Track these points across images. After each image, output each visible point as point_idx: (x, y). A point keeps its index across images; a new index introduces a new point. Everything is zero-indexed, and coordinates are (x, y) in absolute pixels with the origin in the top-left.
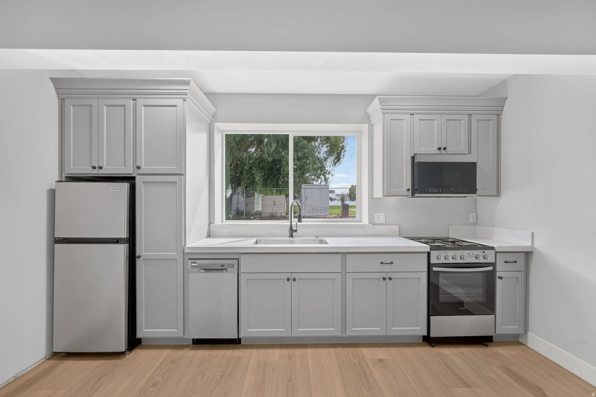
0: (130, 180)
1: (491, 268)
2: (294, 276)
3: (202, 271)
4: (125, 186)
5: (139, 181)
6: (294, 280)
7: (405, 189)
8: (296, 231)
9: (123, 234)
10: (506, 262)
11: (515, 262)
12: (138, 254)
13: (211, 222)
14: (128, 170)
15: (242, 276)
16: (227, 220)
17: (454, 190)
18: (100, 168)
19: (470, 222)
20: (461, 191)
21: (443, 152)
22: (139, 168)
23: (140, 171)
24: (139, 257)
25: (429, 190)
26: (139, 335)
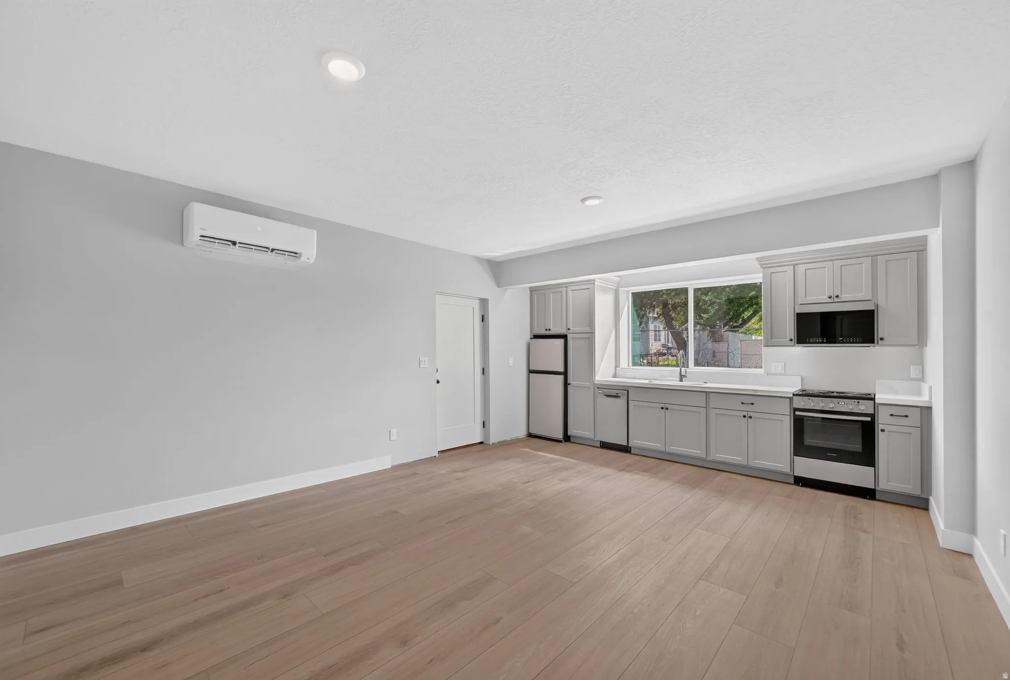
0: (564, 337)
1: (869, 419)
2: (667, 406)
3: (604, 396)
4: (562, 341)
5: (569, 337)
6: (667, 409)
7: (788, 339)
8: (685, 376)
9: (562, 369)
10: (892, 415)
11: (906, 416)
12: (568, 382)
13: (617, 365)
14: (563, 331)
15: (630, 402)
16: (634, 366)
17: (843, 340)
18: (549, 330)
19: (911, 376)
20: (853, 340)
21: (836, 300)
22: (569, 329)
23: (570, 331)
24: (569, 384)
25: (809, 340)
26: (569, 433)
